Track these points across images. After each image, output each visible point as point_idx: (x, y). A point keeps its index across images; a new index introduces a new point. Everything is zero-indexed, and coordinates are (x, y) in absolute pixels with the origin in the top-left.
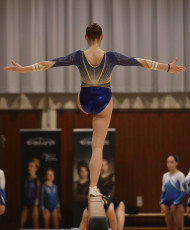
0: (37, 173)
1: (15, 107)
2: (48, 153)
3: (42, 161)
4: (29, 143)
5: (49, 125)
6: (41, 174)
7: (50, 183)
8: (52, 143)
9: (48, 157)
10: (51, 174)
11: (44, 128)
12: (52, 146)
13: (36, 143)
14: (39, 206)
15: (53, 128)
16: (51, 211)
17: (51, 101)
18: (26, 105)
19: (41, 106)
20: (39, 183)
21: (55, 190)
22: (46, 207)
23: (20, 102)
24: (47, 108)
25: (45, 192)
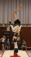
3: (7, 37)
4: (4, 33)
5: (8, 30)
7: (8, 41)
8: (9, 33)
9: (8, 36)
10: (8, 39)
11: (7, 31)
12: (9, 34)
13: (6, 33)
14: (6, 46)
15: (9, 30)
16: (8, 47)
17: (9, 25)
19: (7, 26)
21: (9, 42)
23: (3, 25)
24: (8, 27)
25: (7, 43)
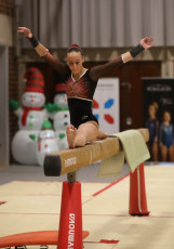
0: (156, 115)
1: (138, 58)
2: (166, 97)
3: (160, 104)
4: (149, 89)
5: (167, 74)
6: (160, 116)
7: (167, 123)
9: (165, 101)
11: (164, 76)
12: (169, 92)
13: (154, 89)
15: (171, 76)
16: (168, 147)
17: (169, 54)
18: (148, 57)
19: (161, 57)
20: (157, 123)
21: (171, 129)
22: (164, 143)
23: (143, 55)
24: (166, 59)
